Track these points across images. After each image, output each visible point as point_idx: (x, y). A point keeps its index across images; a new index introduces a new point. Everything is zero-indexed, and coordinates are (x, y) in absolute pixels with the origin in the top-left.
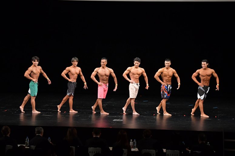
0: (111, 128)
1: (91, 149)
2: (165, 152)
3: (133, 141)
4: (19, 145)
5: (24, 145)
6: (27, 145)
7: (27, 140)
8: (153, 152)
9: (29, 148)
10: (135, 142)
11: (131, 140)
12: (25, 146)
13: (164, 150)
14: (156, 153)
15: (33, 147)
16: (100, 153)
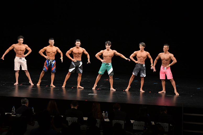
0: (86, 100)
1: (68, 119)
2: (133, 123)
3: (105, 113)
4: (6, 114)
5: (10, 113)
6: (13, 113)
7: (14, 109)
8: (122, 122)
9: (15, 116)
10: (107, 114)
11: (104, 112)
12: (12, 114)
13: (132, 121)
14: (125, 123)
15: (19, 115)
16: (77, 122)
